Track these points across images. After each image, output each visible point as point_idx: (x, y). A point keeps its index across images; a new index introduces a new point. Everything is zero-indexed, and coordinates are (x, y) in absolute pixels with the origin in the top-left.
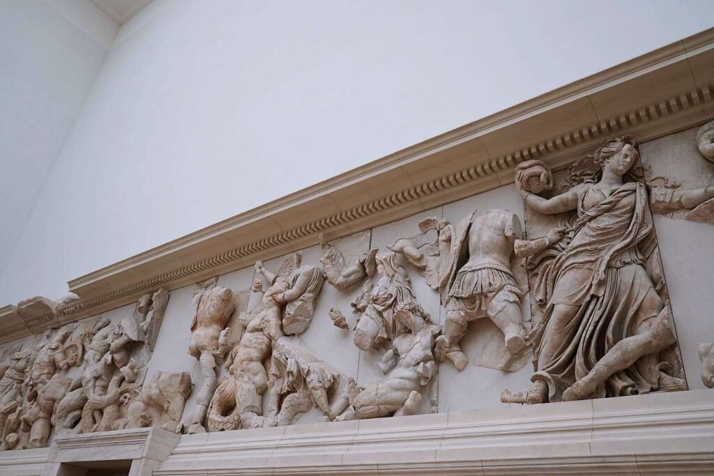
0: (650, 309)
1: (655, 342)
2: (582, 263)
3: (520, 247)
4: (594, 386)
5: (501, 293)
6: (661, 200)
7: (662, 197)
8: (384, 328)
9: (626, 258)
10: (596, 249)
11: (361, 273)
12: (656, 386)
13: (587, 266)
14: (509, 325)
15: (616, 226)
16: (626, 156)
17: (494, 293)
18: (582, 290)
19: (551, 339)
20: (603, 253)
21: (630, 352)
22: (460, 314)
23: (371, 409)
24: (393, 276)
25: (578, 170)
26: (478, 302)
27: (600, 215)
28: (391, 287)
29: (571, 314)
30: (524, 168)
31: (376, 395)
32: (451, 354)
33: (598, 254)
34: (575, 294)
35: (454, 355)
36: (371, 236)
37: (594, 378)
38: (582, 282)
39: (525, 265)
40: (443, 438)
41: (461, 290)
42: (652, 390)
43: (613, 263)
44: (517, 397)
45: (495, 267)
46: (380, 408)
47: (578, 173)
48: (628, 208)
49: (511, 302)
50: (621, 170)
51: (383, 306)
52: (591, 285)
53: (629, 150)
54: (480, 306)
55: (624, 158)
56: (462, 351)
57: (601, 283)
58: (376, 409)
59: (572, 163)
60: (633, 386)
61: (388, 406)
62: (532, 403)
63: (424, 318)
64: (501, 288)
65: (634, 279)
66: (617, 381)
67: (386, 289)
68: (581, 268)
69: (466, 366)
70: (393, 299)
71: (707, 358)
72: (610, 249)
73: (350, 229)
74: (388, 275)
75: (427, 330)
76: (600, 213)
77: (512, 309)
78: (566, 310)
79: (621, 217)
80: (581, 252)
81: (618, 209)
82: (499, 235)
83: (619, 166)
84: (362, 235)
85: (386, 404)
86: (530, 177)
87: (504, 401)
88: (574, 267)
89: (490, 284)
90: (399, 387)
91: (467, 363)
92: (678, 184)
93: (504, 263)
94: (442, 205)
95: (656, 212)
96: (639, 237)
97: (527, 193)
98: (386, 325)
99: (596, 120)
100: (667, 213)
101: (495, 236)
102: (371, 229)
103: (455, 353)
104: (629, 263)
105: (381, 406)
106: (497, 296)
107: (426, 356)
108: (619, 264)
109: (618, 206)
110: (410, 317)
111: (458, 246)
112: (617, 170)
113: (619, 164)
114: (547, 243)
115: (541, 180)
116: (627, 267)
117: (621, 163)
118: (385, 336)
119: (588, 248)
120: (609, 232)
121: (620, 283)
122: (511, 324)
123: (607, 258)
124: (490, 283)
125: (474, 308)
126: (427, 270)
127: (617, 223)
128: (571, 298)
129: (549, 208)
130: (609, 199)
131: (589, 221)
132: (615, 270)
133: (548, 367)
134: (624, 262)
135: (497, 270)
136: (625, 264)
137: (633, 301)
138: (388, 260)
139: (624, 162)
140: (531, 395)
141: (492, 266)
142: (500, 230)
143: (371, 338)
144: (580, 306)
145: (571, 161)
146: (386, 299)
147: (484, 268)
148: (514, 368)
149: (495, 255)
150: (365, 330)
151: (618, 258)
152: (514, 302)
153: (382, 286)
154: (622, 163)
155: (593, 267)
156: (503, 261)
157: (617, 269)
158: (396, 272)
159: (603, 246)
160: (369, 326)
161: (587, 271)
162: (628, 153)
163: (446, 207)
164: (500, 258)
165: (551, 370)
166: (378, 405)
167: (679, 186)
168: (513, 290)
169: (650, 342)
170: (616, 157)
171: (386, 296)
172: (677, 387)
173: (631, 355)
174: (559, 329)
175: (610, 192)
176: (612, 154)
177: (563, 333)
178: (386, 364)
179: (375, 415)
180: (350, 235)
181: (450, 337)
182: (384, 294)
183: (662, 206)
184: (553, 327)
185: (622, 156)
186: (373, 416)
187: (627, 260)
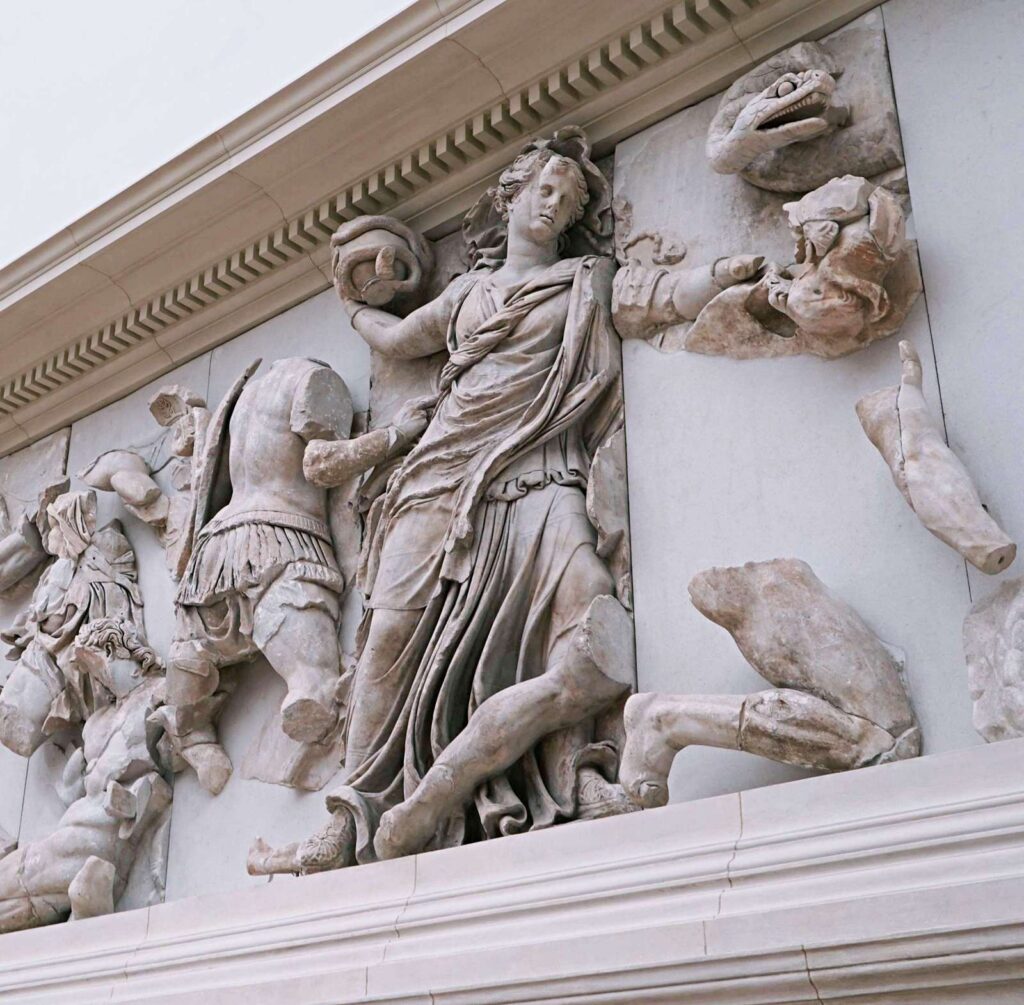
0: (574, 605)
1: (565, 695)
2: (427, 496)
3: (316, 460)
4: (427, 819)
5: (276, 586)
6: (629, 303)
7: (632, 292)
8: (63, 695)
9: (532, 472)
10: (459, 456)
11: (33, 550)
12: (568, 810)
13: (439, 502)
14: (294, 670)
15: (508, 389)
16: (549, 190)
17: (260, 589)
18: (426, 567)
19: (363, 702)
20: (474, 463)
21: (500, 727)
22: (194, 648)
23: (13, 908)
24: (82, 555)
25: (478, 232)
26: (231, 615)
27: (478, 361)
28: (75, 585)
29: (402, 633)
30: (342, 243)
31: (21, 871)
32: (188, 753)
33: (464, 469)
34: (410, 580)
35: (195, 755)
36: (68, 444)
37: (426, 799)
38: (428, 546)
39: (355, 503)
40: (126, 975)
41: (194, 585)
42: (560, 819)
43: (498, 488)
44: (281, 860)
45: (269, 517)
46: (32, 906)
47: (478, 239)
48: (547, 333)
49: (299, 609)
50: (538, 230)
51: (56, 637)
52: (444, 552)
53: (556, 172)
54: (237, 624)
55: (544, 196)
56: (218, 742)
57: (465, 547)
58: (23, 907)
59: (465, 213)
60: (516, 814)
61: (50, 899)
62: (309, 872)
63: (140, 662)
64: (277, 574)
65: (544, 526)
66: (482, 803)
67: (65, 591)
68: (425, 510)
69: (226, 781)
70: (78, 615)
71: (635, 731)
72: (490, 452)
73: (24, 430)
74: (68, 555)
75: (142, 694)
76: (477, 356)
77: (303, 626)
78: (389, 623)
79: (525, 361)
80: (428, 465)
81: (520, 340)
82: (278, 430)
83: (531, 218)
84: (49, 445)
85: (46, 892)
86: (354, 265)
87: (252, 871)
88: (409, 508)
89: (250, 566)
90: (71, 847)
91: (229, 773)
92: (679, 253)
93: (297, 505)
94: (211, 348)
95: (630, 336)
96: (564, 411)
97: (357, 307)
98: (68, 688)
99: (498, 92)
100: (652, 335)
101: (271, 434)
102: (71, 426)
103: (196, 749)
104: (538, 484)
105: (36, 901)
106: (268, 596)
107: (134, 763)
108: (512, 491)
109: (522, 330)
110: (101, 663)
111: (205, 464)
112: (530, 230)
113: (530, 214)
114: (393, 439)
115: (377, 272)
116: (534, 495)
117: (535, 212)
118: (66, 715)
119: (442, 454)
120: (493, 406)
121: (515, 540)
122: (300, 666)
123: (479, 478)
124: (249, 563)
125: (225, 631)
126: (169, 530)
127: (515, 378)
128: (399, 590)
129: (400, 344)
130: (503, 313)
131: (457, 379)
132: (502, 507)
133: (358, 776)
134: (524, 484)
135: (273, 526)
136: (529, 488)
137: (540, 584)
138: (69, 513)
139: (544, 206)
140: (312, 851)
141: (260, 516)
142: (282, 418)
143: (33, 722)
144: (424, 609)
145: (463, 210)
146: (64, 618)
147: (241, 525)
148: (316, 780)
149: (276, 485)
150: (16, 704)
151: (509, 476)
152: (311, 607)
153: (55, 585)
154: (538, 212)
155: (452, 505)
156: (295, 498)
157: (510, 503)
158: (90, 544)
159: (474, 445)
160: (27, 691)
161: (440, 516)
162: (554, 181)
163: (218, 351)
164: (289, 491)
165: (363, 782)
166: (27, 896)
167: (682, 257)
168: (310, 574)
169: (554, 696)
170: (524, 195)
171: (62, 611)
172: (606, 810)
173: (503, 733)
174: (379, 676)
175: (505, 296)
176: (516, 187)
177: (387, 686)
178: (70, 789)
179: (24, 921)
180: (26, 446)
181: (179, 709)
182: (58, 606)
183: (634, 318)
184: (366, 671)
185: (539, 192)
186: (19, 924)
187: (532, 479)
